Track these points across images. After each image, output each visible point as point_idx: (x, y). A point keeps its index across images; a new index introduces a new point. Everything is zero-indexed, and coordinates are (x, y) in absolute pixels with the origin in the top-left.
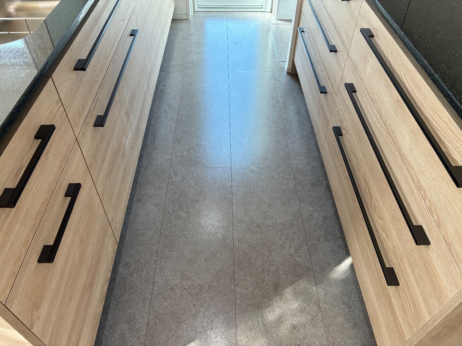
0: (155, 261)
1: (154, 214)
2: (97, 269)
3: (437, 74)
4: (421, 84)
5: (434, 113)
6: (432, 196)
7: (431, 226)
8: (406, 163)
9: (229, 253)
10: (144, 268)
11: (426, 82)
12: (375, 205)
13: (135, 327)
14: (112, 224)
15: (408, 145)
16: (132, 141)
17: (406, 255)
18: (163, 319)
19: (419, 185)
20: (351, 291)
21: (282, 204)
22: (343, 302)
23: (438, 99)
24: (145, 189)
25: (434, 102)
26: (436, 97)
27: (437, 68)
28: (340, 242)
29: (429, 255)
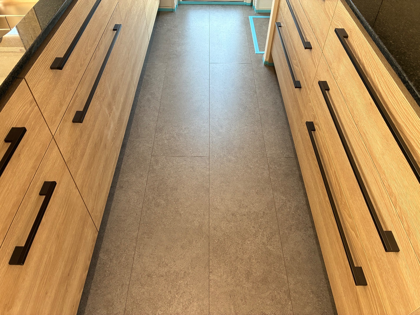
0: (134, 247)
1: (135, 201)
2: (76, 260)
3: (411, 82)
4: (395, 90)
5: (408, 120)
6: (402, 203)
7: (401, 233)
8: (377, 167)
9: (205, 241)
10: (123, 254)
11: (400, 88)
12: (345, 203)
13: (113, 312)
14: (92, 214)
15: (379, 149)
16: (115, 132)
17: (375, 257)
18: (140, 305)
19: (390, 191)
20: (320, 281)
21: (257, 193)
22: (312, 292)
23: (412, 107)
24: (127, 176)
25: (407, 110)
26: (410, 105)
27: (412, 75)
28: (310, 232)
29: (398, 261)
